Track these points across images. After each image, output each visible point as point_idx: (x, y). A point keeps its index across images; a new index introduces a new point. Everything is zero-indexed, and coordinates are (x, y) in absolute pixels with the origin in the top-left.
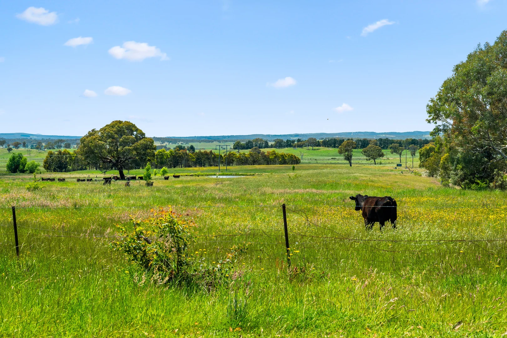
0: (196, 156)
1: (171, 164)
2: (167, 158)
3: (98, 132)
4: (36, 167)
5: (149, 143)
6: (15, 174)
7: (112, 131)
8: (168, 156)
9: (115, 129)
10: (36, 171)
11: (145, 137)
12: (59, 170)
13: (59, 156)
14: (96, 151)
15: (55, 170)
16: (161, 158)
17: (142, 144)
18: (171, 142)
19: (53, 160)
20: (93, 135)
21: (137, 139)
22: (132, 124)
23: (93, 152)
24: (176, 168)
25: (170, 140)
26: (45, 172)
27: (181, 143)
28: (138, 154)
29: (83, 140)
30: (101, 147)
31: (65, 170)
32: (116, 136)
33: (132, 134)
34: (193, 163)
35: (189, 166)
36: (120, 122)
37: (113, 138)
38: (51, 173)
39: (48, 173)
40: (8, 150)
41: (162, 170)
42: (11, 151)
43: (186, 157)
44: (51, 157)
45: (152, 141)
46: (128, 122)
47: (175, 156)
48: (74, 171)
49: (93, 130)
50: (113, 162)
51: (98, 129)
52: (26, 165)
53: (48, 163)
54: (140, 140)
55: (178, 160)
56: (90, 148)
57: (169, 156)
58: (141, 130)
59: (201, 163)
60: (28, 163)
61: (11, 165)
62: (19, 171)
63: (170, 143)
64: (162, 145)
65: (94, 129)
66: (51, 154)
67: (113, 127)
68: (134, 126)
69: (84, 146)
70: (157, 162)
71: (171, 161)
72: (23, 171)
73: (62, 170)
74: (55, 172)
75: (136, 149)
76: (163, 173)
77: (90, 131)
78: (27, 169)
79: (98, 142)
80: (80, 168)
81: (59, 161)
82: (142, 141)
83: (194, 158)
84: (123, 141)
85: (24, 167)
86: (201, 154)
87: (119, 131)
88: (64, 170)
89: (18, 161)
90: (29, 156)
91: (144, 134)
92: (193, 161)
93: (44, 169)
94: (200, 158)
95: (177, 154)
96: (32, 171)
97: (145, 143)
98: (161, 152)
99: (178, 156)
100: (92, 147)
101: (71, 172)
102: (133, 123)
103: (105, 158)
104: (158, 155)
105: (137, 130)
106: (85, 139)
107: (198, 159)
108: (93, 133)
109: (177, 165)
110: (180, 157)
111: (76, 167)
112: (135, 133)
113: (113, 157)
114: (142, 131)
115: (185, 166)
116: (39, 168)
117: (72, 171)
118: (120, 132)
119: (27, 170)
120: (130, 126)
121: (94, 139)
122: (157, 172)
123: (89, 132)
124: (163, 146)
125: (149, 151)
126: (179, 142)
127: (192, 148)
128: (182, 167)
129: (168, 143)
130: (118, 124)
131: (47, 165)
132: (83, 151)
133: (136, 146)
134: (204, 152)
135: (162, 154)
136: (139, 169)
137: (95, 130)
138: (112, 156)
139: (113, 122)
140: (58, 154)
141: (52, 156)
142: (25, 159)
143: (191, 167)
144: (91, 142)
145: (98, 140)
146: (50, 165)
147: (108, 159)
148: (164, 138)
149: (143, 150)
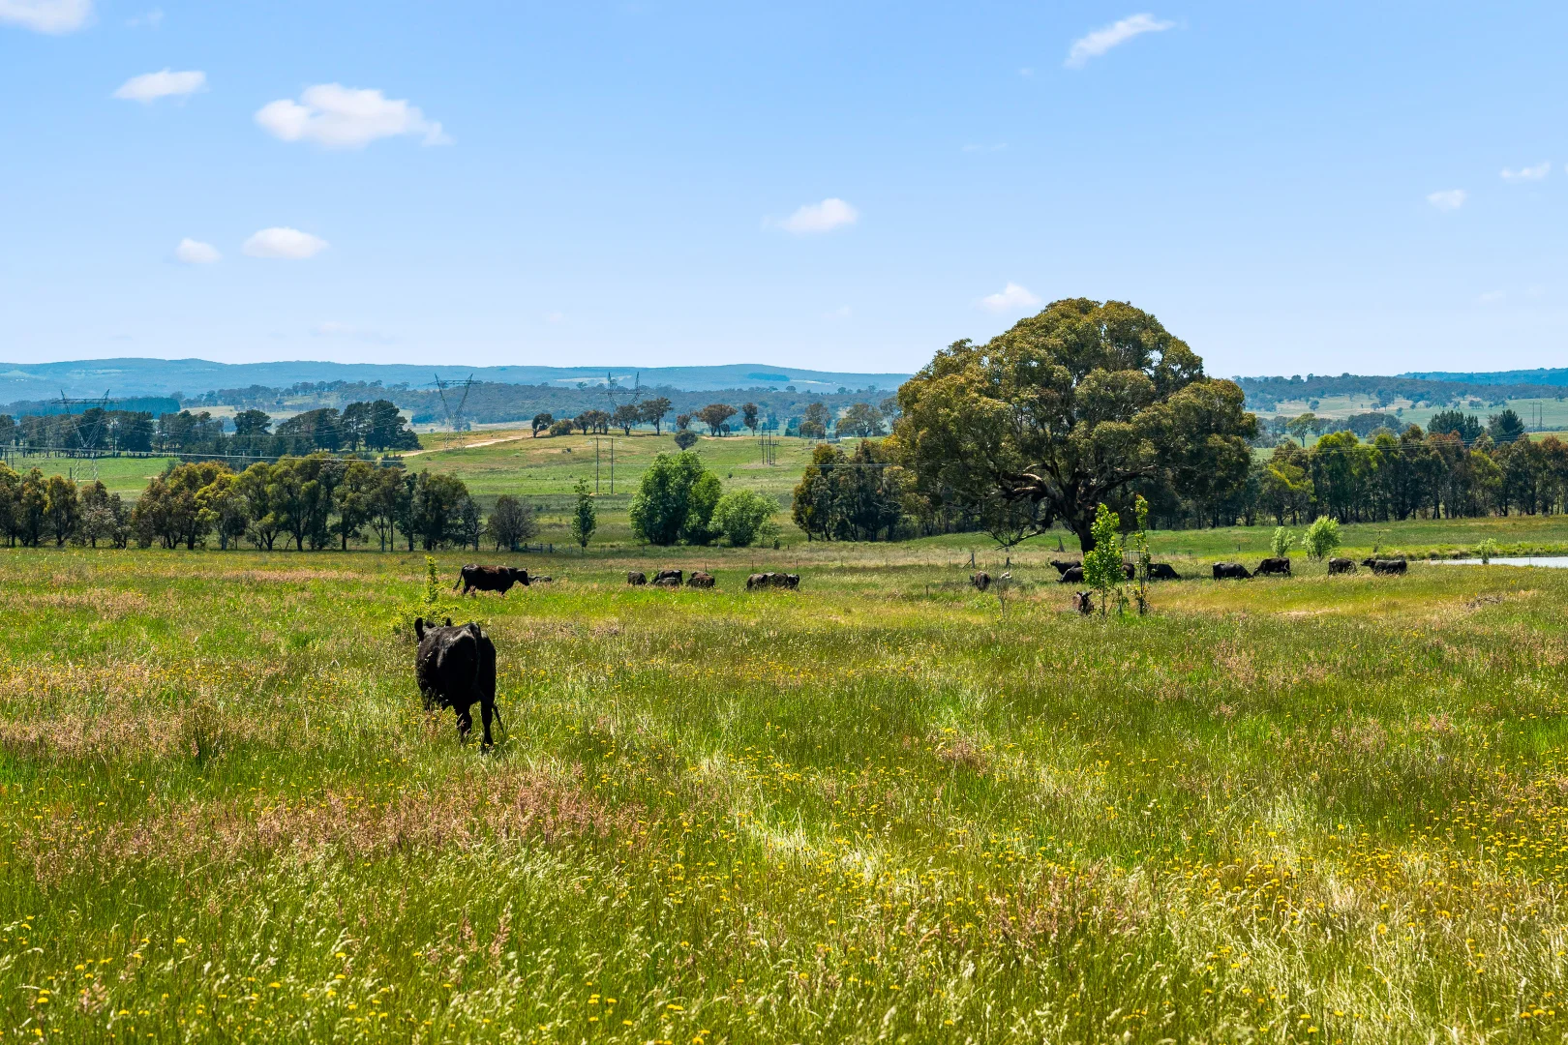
0: (1507, 464)
1: (1383, 502)
2: (1363, 474)
3: (983, 351)
4: (758, 519)
5: (1218, 403)
6: (663, 549)
7: (1044, 346)
8: (1368, 462)
9: (1054, 341)
10: (759, 536)
11: (1201, 378)
12: (861, 531)
13: (864, 466)
14: (969, 445)
15: (844, 533)
16: (1336, 474)
17: (1187, 407)
18: (1422, 397)
19: (834, 483)
20: (956, 368)
21: (1164, 384)
22: (1140, 314)
23: (953, 449)
24: (1409, 519)
25: (1421, 390)
26: (801, 539)
27: (1472, 404)
28: (1165, 454)
29: (908, 396)
30: (992, 426)
31: (891, 530)
32: (1061, 371)
33: (1140, 363)
34: (1489, 495)
35: (1474, 511)
36: (1085, 307)
37: (1047, 383)
38: (826, 545)
39: (814, 543)
40: (677, 439)
41: (1313, 529)
42: (691, 444)
43: (1458, 466)
44: (825, 472)
45: (1233, 393)
46: (1120, 305)
47: (1406, 463)
48: (930, 534)
49: (959, 347)
50: (1053, 497)
51: (980, 339)
52: (717, 510)
53: (815, 500)
54: (1178, 389)
55: (1417, 482)
56: (944, 429)
57: (1375, 465)
58: (1183, 344)
59: (1533, 498)
60: (721, 501)
61: (651, 509)
62: (687, 536)
63: (1421, 403)
64: (1382, 410)
65: (962, 342)
66: (826, 460)
67: (1048, 329)
68: (1148, 323)
69: (918, 424)
70: (1317, 493)
71: (1386, 486)
72: (702, 538)
73: (875, 530)
74: (844, 538)
75: (1156, 432)
76: (1318, 546)
77: (944, 349)
78: (720, 525)
79: (976, 401)
80: (958, 525)
81: (860, 489)
82: (1185, 396)
83: (1492, 473)
84: (1092, 397)
85: (706, 520)
86: (1530, 452)
87: (1076, 348)
88: (885, 531)
89: (682, 489)
90: (767, 466)
91: (1193, 363)
92: (1490, 488)
93: (796, 527)
94: (1527, 473)
95: (1411, 452)
96: (741, 537)
97: (1199, 402)
98: (1335, 446)
99: (1418, 464)
100: (951, 427)
101: (912, 543)
102: (1148, 312)
103: (1014, 478)
104: (1322, 458)
105: (1164, 341)
106: (918, 390)
107: (1513, 476)
108: (953, 362)
109: (1414, 506)
110: (1425, 466)
111: (938, 518)
112: (1156, 356)
113: (1053, 470)
114: (1188, 349)
115: (1454, 512)
116: (769, 521)
117: (923, 535)
118: (1080, 353)
119: (719, 534)
120: (1131, 323)
121: (961, 390)
122: (1287, 540)
123: (940, 354)
124: (1382, 417)
125: (1215, 440)
126: (1463, 394)
127: (1509, 425)
128: (1437, 516)
129: (1410, 402)
130: (1075, 313)
131: (809, 510)
132: (913, 444)
133: (1153, 418)
134: (1547, 443)
135: (1340, 456)
136: (1233, 523)
137: (968, 345)
138: (1045, 466)
139: (1052, 305)
140: (859, 460)
141: (831, 469)
142: (713, 484)
143: (1483, 514)
144: (947, 404)
145: (976, 395)
146: (821, 511)
147: (1029, 480)
148: (1389, 378)
149: (1191, 438)
